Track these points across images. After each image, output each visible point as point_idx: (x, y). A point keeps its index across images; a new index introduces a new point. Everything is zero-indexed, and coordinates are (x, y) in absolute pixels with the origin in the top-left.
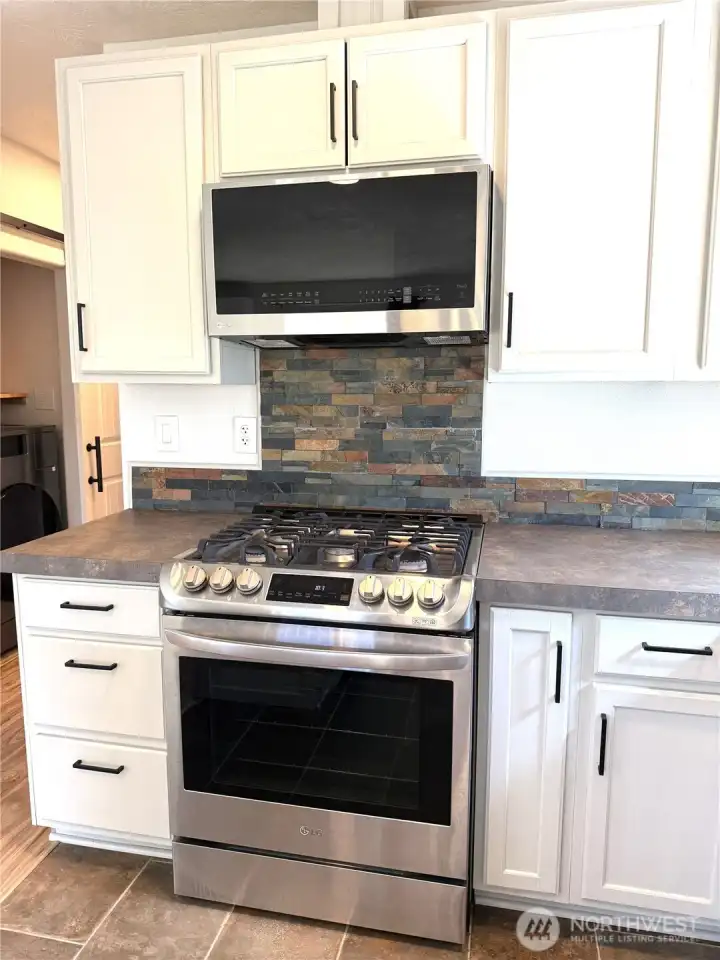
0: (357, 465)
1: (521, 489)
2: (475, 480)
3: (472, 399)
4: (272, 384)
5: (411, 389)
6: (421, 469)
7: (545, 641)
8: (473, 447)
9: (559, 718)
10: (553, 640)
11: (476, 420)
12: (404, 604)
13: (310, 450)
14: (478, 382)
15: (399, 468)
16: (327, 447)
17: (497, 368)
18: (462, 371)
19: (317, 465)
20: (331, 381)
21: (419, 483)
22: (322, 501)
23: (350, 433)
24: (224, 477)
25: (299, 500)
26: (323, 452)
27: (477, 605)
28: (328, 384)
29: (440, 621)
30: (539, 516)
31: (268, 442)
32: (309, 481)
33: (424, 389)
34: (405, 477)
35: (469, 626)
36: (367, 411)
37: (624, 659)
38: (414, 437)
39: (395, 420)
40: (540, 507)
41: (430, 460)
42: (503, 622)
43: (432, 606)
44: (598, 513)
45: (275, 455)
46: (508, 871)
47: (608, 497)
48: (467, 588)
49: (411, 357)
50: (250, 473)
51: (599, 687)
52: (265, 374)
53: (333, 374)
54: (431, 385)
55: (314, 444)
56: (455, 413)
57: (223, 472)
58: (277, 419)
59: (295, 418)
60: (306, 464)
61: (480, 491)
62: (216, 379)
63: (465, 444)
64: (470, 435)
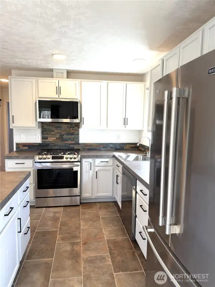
0: (59, 142)
1: (86, 145)
2: (78, 144)
3: (78, 131)
4: (44, 129)
5: (68, 130)
6: (70, 142)
7: (89, 162)
8: (78, 138)
9: (91, 172)
10: (90, 162)
11: (78, 134)
12: (71, 158)
13: (51, 139)
14: (78, 129)
15: (66, 142)
16: (54, 139)
17: (82, 127)
18: (76, 127)
19: (52, 142)
20: (54, 128)
21: (70, 145)
22: (53, 148)
23: (58, 137)
24: (34, 144)
25: (49, 148)
26: (53, 140)
27: (80, 158)
28: (54, 129)
29: (76, 160)
30: (88, 149)
31: (43, 138)
32: (50, 145)
33: (70, 130)
34: (67, 144)
35: (80, 160)
36: (61, 133)
37: (99, 164)
38: (69, 137)
39: (66, 134)
40: (88, 147)
41: (71, 140)
42: (84, 160)
43: (75, 158)
44: (96, 148)
45: (44, 140)
46: (85, 195)
47: (97, 146)
48: (79, 156)
49: (68, 125)
50: (39, 144)
51: (96, 168)
52: (42, 127)
53: (55, 127)
54: (71, 129)
55: (52, 139)
56: (75, 133)
57: (34, 143)
58: (45, 134)
59: (48, 134)
60: (50, 142)
61: (79, 145)
62: (37, 128)
63: (77, 138)
64: (78, 137)
